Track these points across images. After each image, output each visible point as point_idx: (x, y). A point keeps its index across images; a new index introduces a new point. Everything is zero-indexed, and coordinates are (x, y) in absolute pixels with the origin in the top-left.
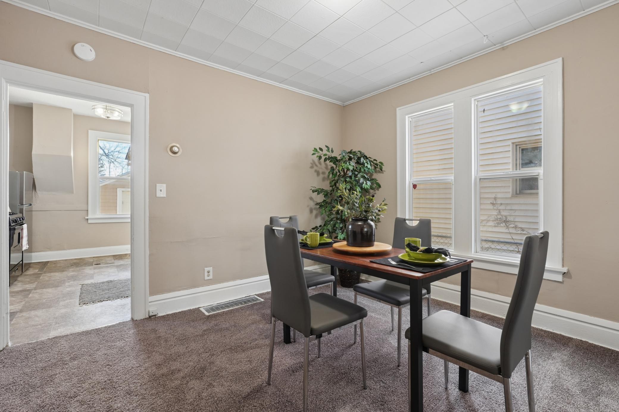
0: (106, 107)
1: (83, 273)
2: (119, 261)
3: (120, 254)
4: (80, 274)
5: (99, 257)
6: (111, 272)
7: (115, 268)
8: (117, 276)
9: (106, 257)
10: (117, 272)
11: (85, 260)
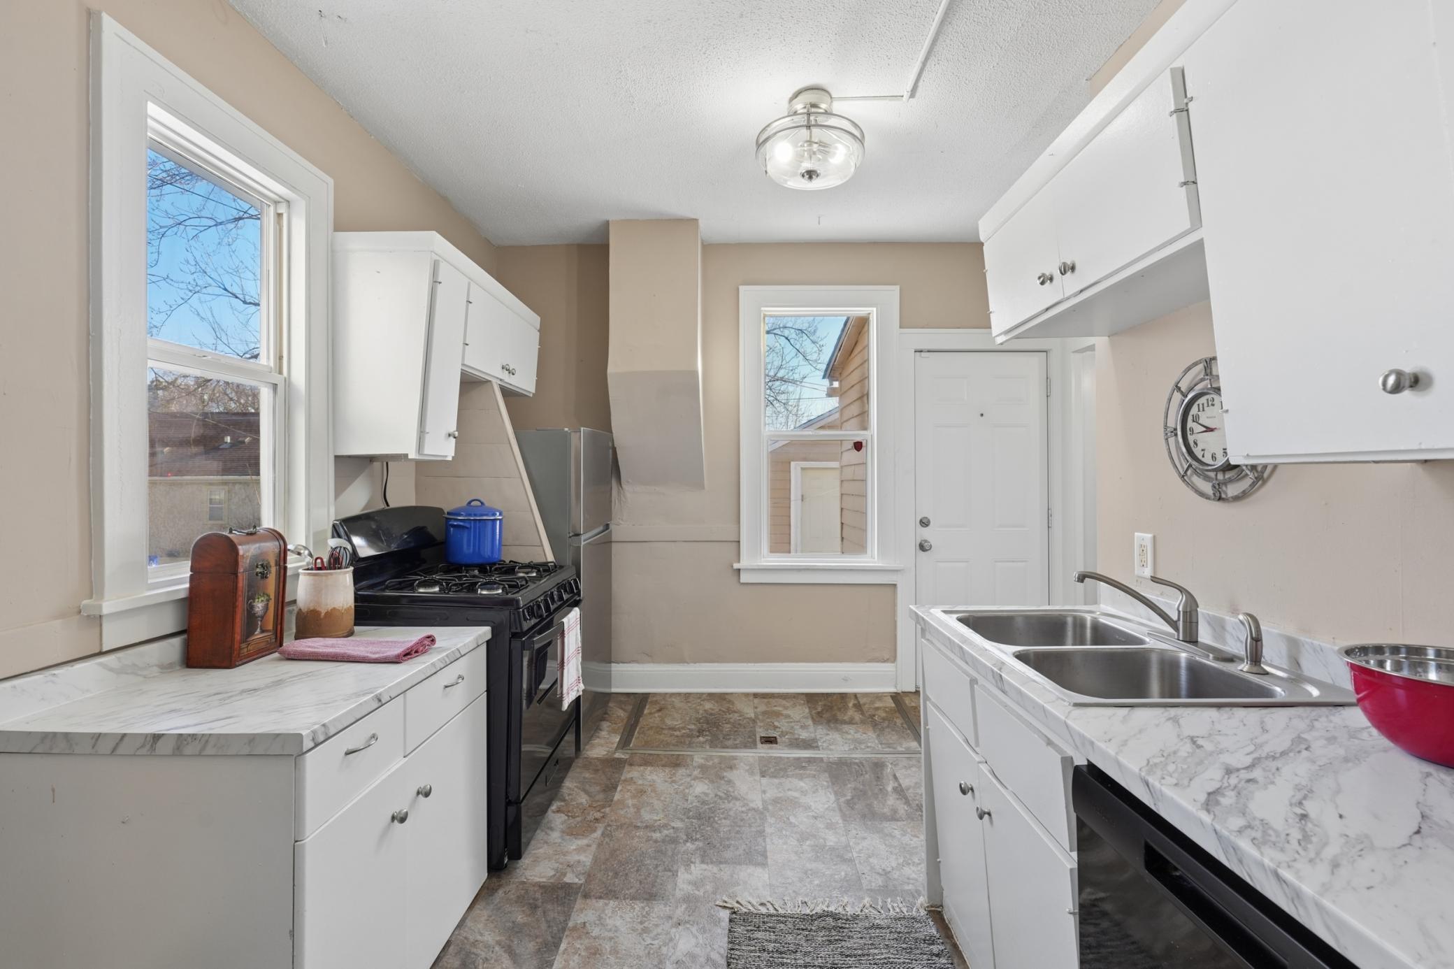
0: (809, 119)
1: (730, 792)
2: (828, 732)
3: (827, 694)
4: (724, 802)
5: (771, 698)
6: (821, 817)
7: (827, 781)
8: (849, 865)
9: (787, 701)
10: (840, 821)
11: (733, 704)
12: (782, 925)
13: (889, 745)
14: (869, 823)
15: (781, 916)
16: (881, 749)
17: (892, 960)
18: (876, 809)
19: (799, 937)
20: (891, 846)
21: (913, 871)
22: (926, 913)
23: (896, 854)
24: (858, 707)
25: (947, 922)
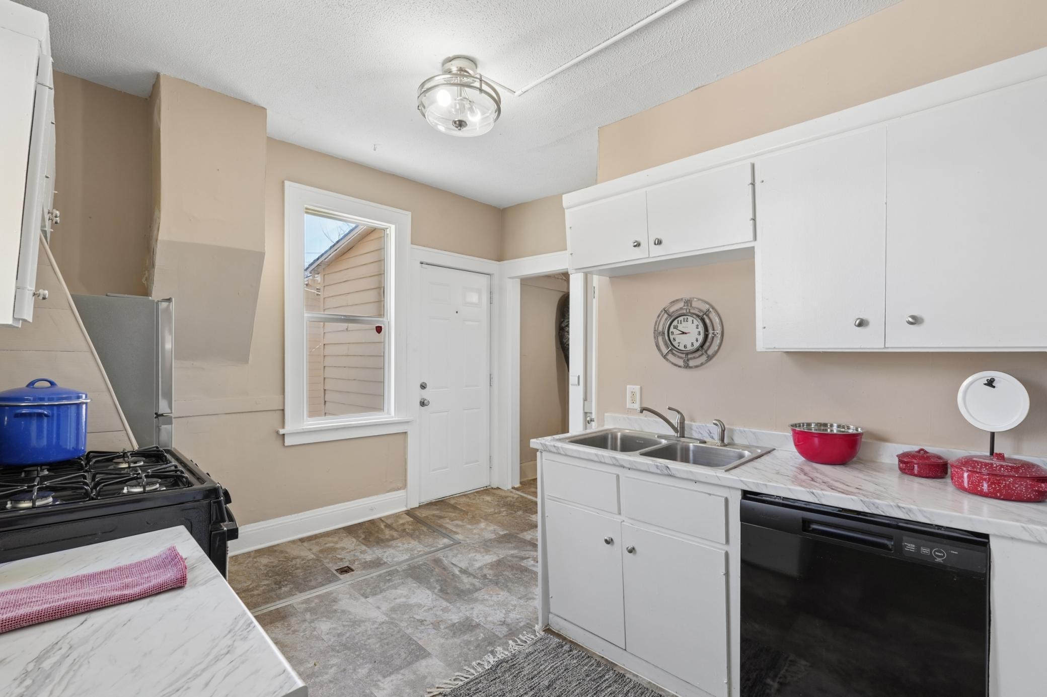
1: (352, 619)
2: (385, 550)
3: (359, 523)
4: (356, 628)
5: (316, 539)
6: (434, 607)
7: (414, 583)
8: (479, 628)
9: (332, 538)
10: (449, 605)
11: (287, 553)
12: (481, 684)
13: (432, 546)
14: (466, 598)
15: (474, 680)
16: (429, 550)
17: (555, 666)
18: (462, 588)
19: (497, 685)
20: (491, 606)
21: (516, 614)
22: (544, 632)
23: (498, 609)
24: (388, 526)
25: (556, 632)
